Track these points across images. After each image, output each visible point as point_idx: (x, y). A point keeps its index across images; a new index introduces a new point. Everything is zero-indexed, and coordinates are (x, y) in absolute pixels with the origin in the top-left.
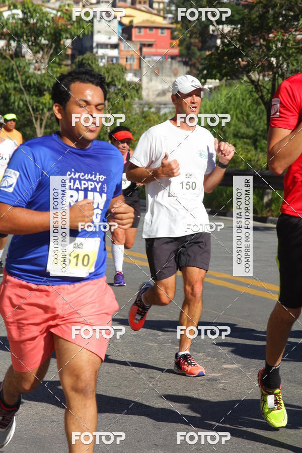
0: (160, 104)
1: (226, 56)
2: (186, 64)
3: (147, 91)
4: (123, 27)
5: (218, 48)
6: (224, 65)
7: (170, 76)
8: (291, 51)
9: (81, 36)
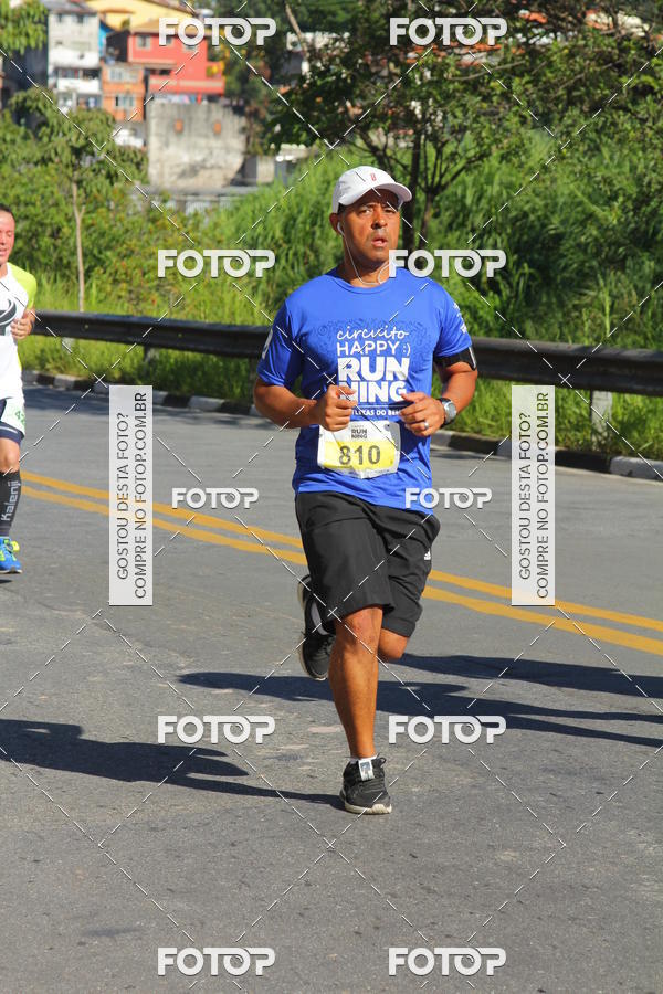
0: (186, 195)
1: (318, 96)
2: (238, 111)
3: (158, 165)
4: (110, 34)
5: (302, 79)
6: (316, 114)
7: (206, 136)
8: (451, 87)
9: (22, 52)
